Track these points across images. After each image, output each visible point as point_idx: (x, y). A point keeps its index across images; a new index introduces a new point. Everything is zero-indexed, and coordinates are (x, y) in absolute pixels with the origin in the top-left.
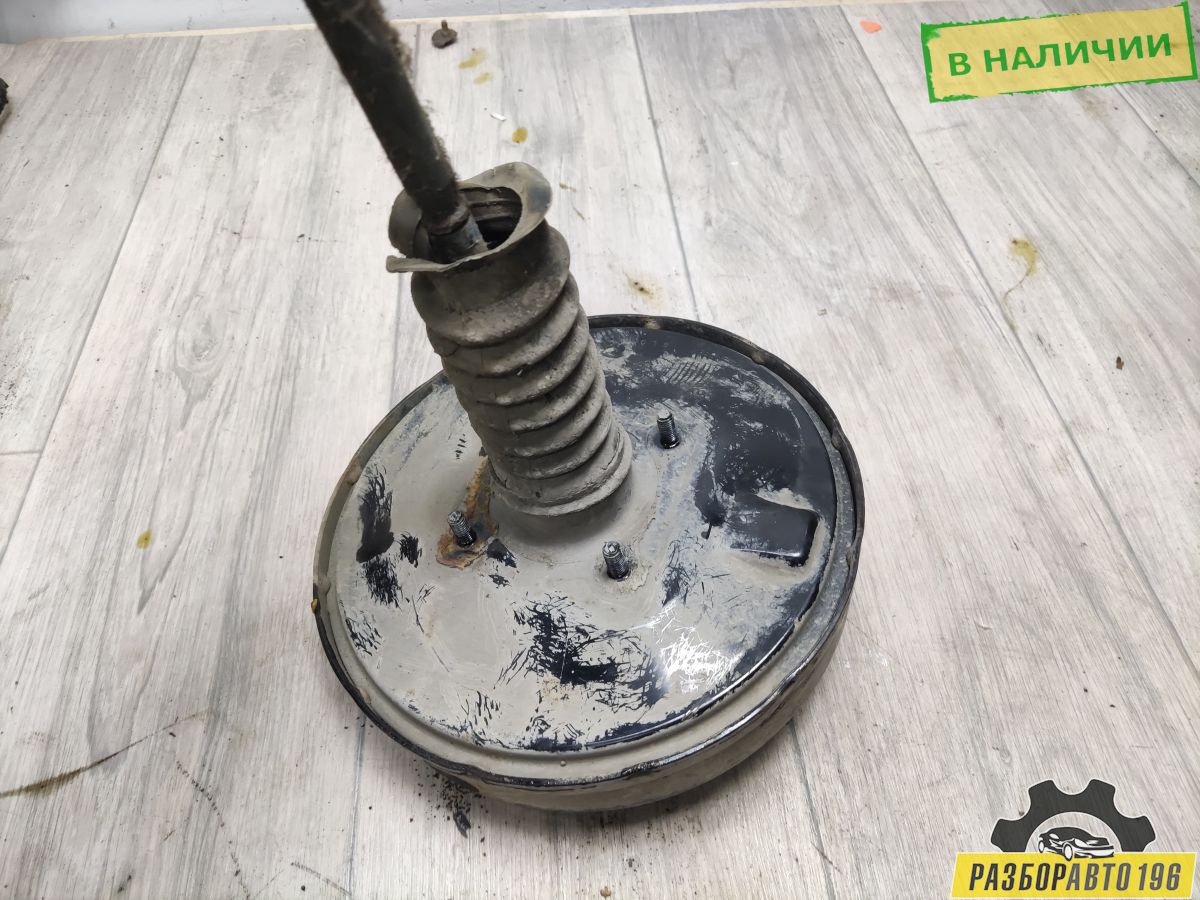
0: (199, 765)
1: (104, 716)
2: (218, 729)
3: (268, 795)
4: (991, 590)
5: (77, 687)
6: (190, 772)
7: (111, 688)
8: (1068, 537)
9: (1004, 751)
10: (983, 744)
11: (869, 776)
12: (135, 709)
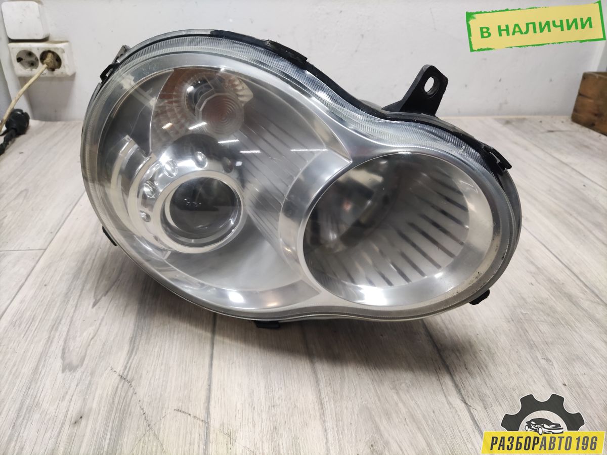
0: (123, 368)
1: (71, 349)
2: (134, 353)
3: (161, 380)
4: (524, 299)
5: (57, 337)
6: (118, 371)
7: (76, 337)
8: (555, 281)
9: (548, 360)
10: (537, 357)
11: (482, 370)
12: (89, 345)
